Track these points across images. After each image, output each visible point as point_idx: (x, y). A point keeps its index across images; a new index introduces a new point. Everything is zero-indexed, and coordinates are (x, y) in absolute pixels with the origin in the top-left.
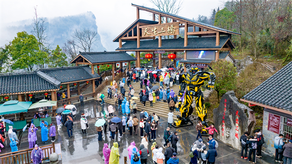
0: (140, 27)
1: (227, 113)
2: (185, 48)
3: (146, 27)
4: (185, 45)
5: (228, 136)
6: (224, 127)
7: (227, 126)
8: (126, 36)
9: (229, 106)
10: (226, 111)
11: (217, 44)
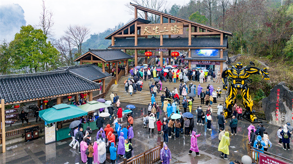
0: (139, 26)
1: (281, 101)
2: (190, 46)
3: (146, 26)
4: (190, 44)
5: (283, 120)
6: (278, 113)
7: (281, 112)
8: (121, 34)
9: (282, 94)
10: (279, 99)
11: (222, 44)
